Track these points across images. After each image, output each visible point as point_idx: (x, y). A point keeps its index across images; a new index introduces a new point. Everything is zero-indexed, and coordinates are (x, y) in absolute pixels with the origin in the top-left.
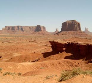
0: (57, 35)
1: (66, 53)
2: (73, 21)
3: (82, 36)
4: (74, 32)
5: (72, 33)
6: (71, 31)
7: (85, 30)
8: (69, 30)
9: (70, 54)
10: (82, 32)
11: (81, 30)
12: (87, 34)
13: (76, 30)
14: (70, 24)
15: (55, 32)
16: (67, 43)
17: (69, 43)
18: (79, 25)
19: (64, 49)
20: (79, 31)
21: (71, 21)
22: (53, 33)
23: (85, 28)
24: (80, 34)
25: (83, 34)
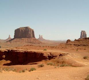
0: (9, 43)
1: (5, 60)
2: (27, 28)
3: (36, 43)
4: (28, 40)
5: (25, 41)
6: (25, 38)
7: (40, 37)
8: (22, 38)
9: (9, 62)
10: (36, 40)
11: (35, 37)
12: (41, 41)
13: (29, 37)
14: (24, 31)
15: (7, 39)
16: (7, 51)
17: (9, 51)
18: (33, 32)
19: (4, 56)
20: (33, 38)
21: (24, 27)
22: (5, 40)
23: (40, 35)
24: (34, 41)
25: (37, 41)
